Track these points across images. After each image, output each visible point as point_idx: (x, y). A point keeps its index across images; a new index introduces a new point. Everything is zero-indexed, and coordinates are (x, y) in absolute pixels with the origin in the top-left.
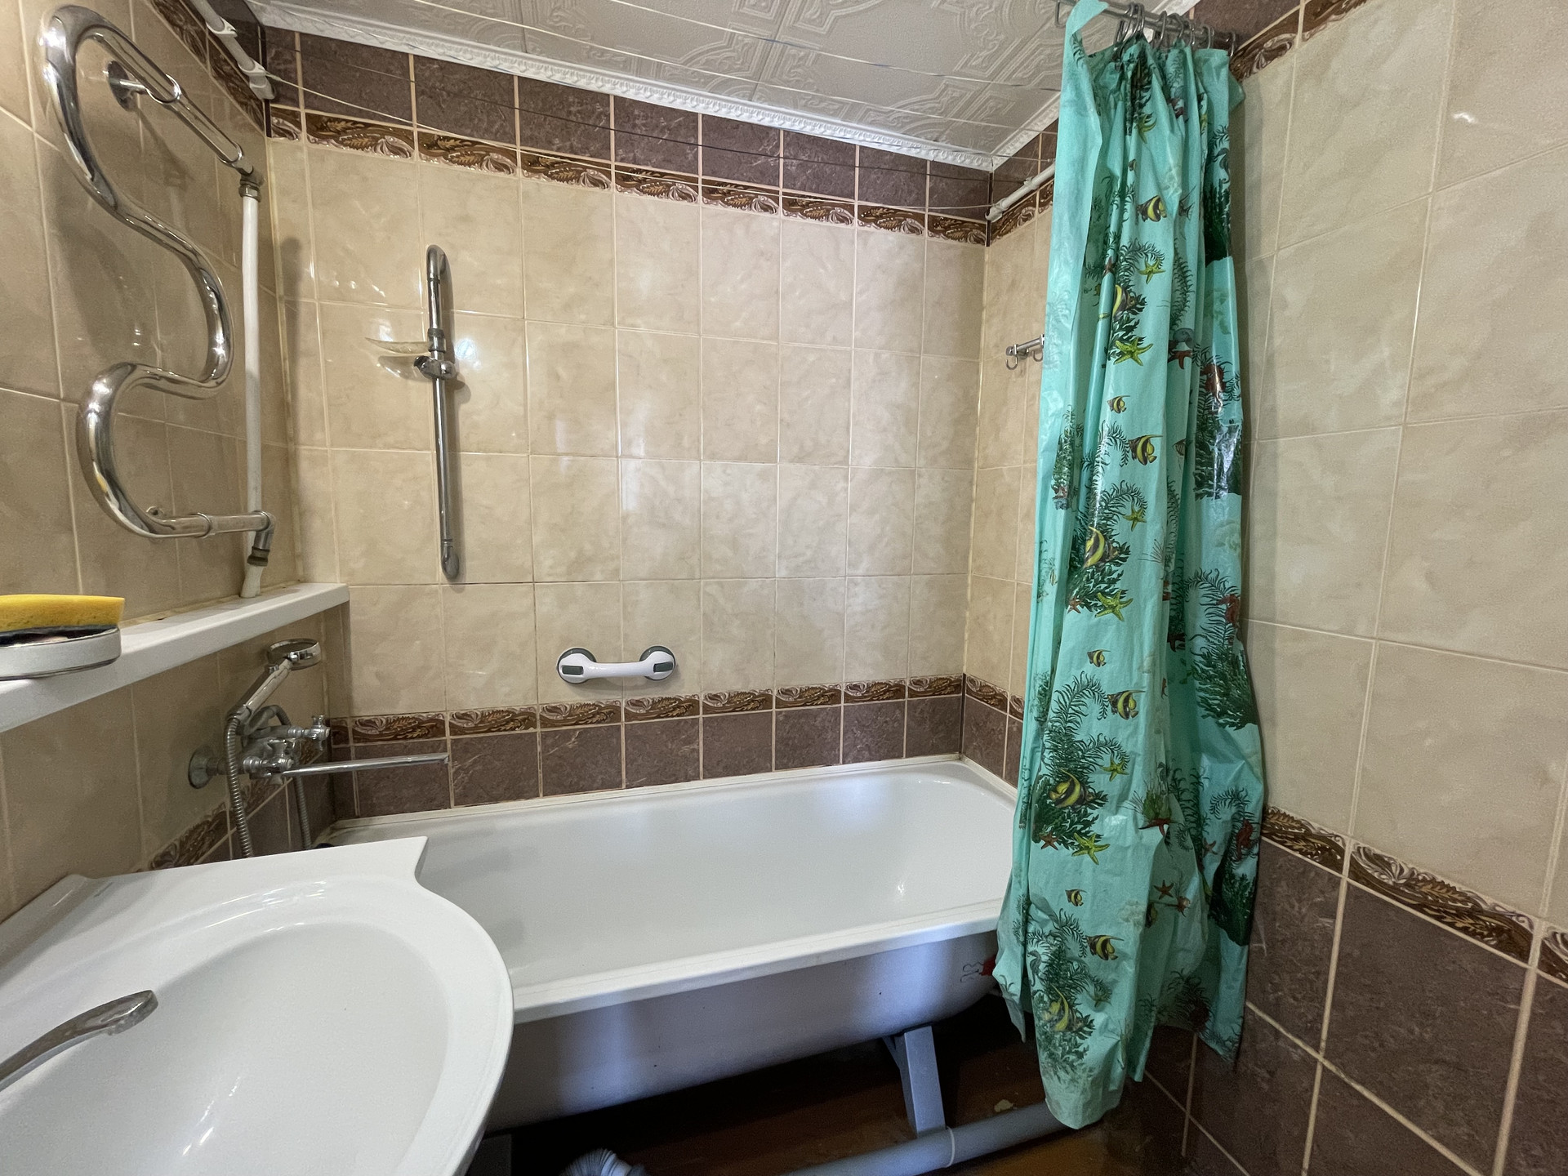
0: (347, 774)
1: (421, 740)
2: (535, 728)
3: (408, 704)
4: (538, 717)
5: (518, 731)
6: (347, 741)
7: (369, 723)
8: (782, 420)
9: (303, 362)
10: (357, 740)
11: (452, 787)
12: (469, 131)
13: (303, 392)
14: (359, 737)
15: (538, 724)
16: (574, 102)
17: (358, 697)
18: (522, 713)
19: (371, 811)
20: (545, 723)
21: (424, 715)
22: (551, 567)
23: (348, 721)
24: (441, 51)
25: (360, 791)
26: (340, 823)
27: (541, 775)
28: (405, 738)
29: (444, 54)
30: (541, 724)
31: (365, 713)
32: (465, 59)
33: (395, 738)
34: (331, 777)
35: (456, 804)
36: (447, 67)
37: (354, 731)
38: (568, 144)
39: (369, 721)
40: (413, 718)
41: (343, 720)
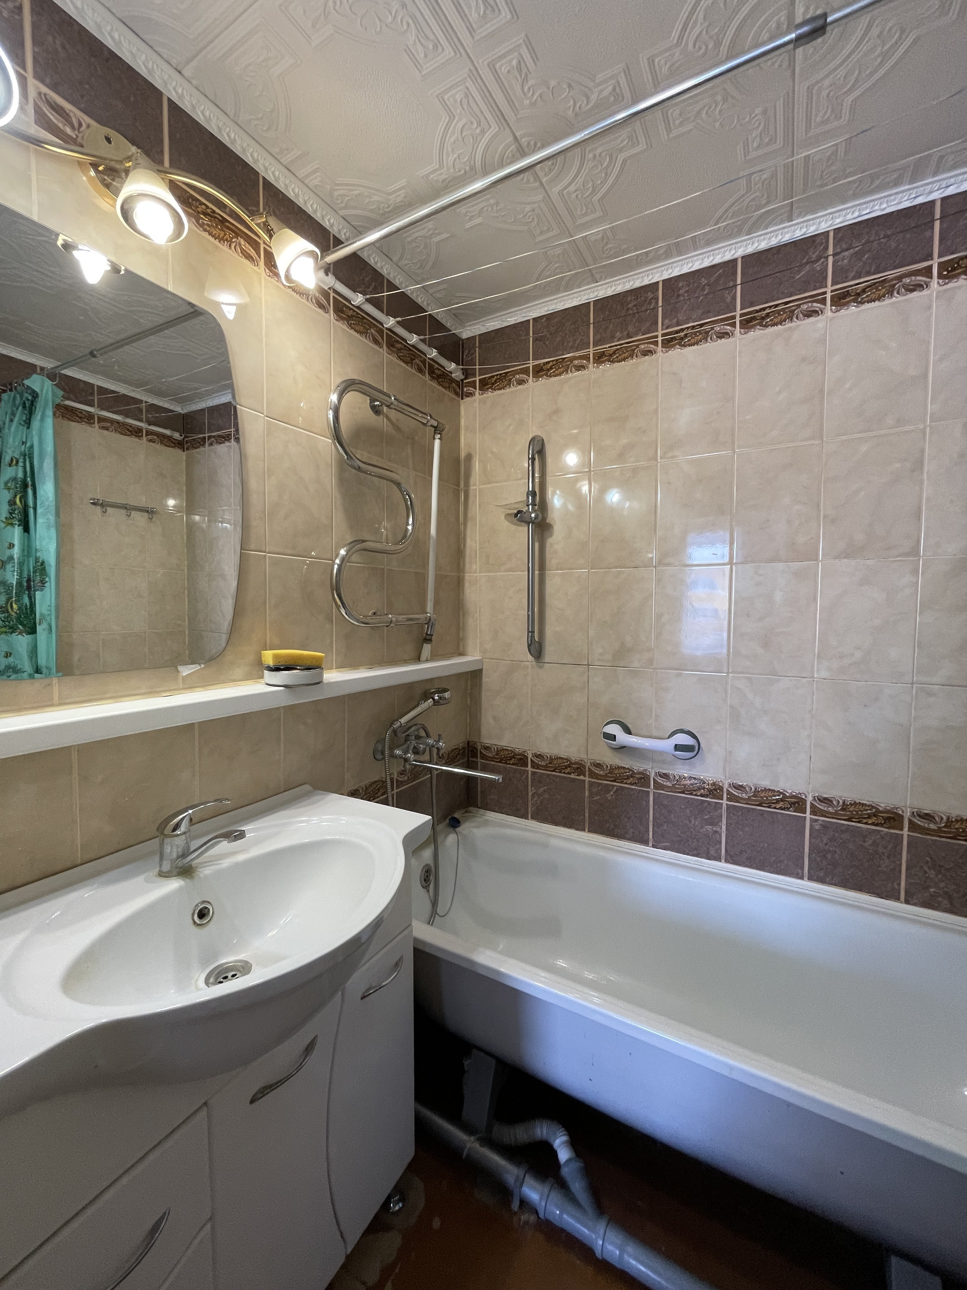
0: (475, 778)
1: (514, 767)
2: (585, 776)
3: (508, 740)
4: (587, 769)
5: (572, 776)
6: (477, 757)
7: (487, 748)
8: (825, 517)
9: (469, 525)
10: (482, 758)
11: (530, 804)
12: (561, 353)
13: (469, 542)
14: (484, 757)
15: (587, 774)
16: (631, 301)
17: (484, 731)
18: (576, 763)
19: (487, 807)
20: (592, 775)
21: (517, 750)
22: (601, 654)
23: (478, 744)
24: (546, 308)
25: (481, 792)
26: (471, 808)
27: (587, 814)
28: (506, 763)
29: (548, 311)
30: (589, 774)
31: (487, 741)
32: (561, 306)
33: (500, 762)
34: (469, 777)
35: (533, 818)
36: (549, 317)
37: (481, 752)
38: (626, 333)
39: (488, 747)
40: (511, 750)
41: (475, 743)
